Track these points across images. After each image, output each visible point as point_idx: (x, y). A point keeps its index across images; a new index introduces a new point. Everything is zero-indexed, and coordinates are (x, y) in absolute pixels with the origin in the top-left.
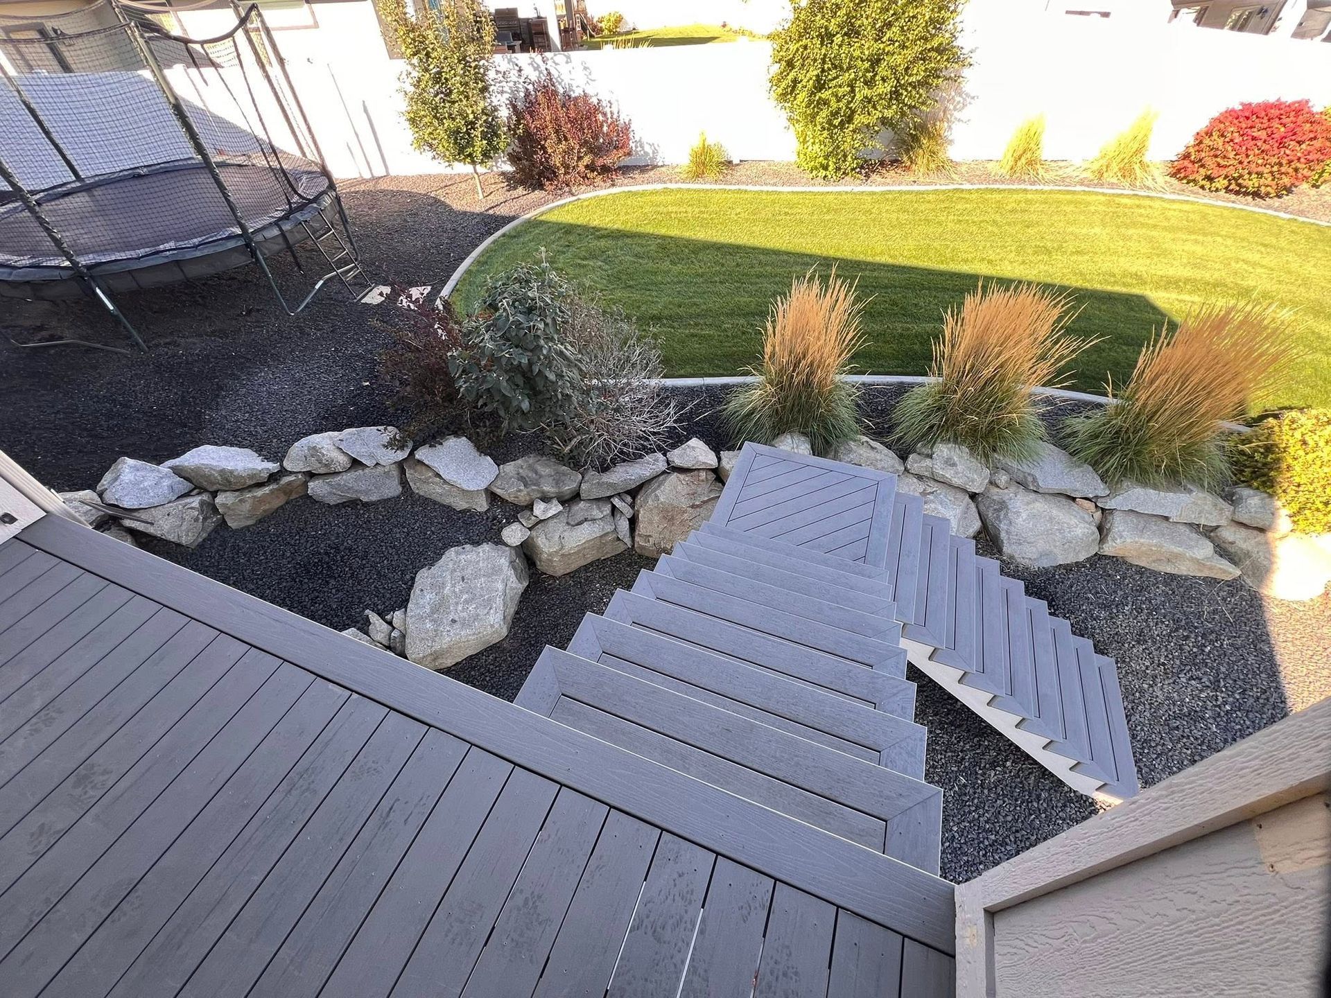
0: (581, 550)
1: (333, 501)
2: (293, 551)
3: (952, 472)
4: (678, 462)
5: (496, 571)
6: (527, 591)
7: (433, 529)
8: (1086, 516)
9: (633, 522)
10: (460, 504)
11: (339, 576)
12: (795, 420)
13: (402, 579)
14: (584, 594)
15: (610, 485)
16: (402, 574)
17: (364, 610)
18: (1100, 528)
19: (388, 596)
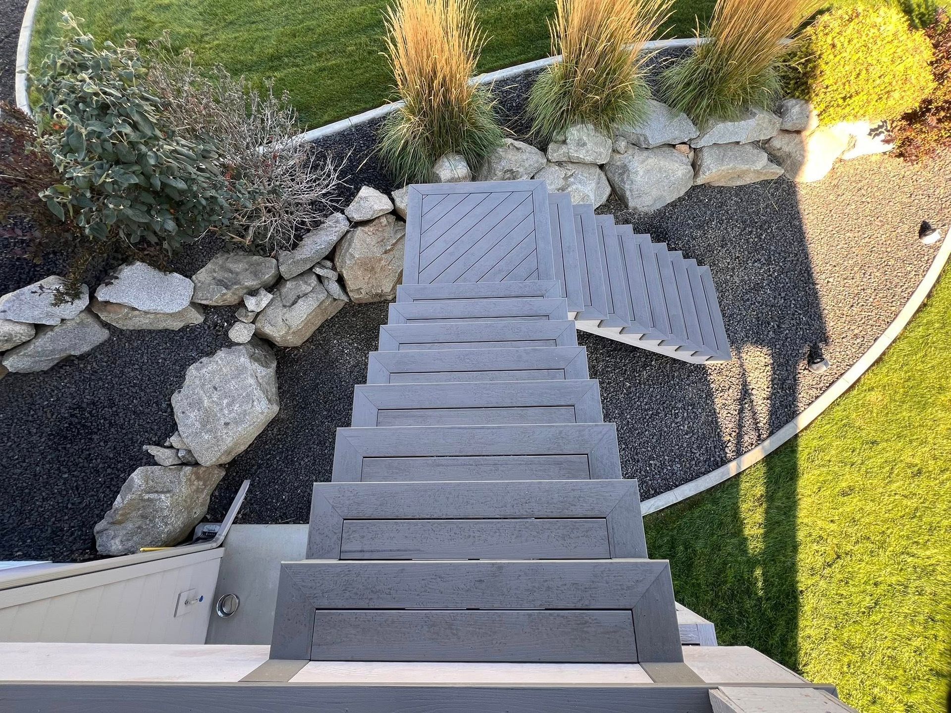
0: (307, 322)
1: (45, 367)
2: (38, 426)
3: (584, 151)
4: (357, 217)
5: (240, 372)
6: (280, 367)
7: (162, 356)
8: (684, 158)
9: (341, 281)
10: (177, 325)
11: (99, 430)
12: (446, 143)
13: (160, 410)
14: (327, 352)
15: (305, 261)
16: (157, 405)
17: (141, 447)
18: (694, 165)
19: (156, 427)
